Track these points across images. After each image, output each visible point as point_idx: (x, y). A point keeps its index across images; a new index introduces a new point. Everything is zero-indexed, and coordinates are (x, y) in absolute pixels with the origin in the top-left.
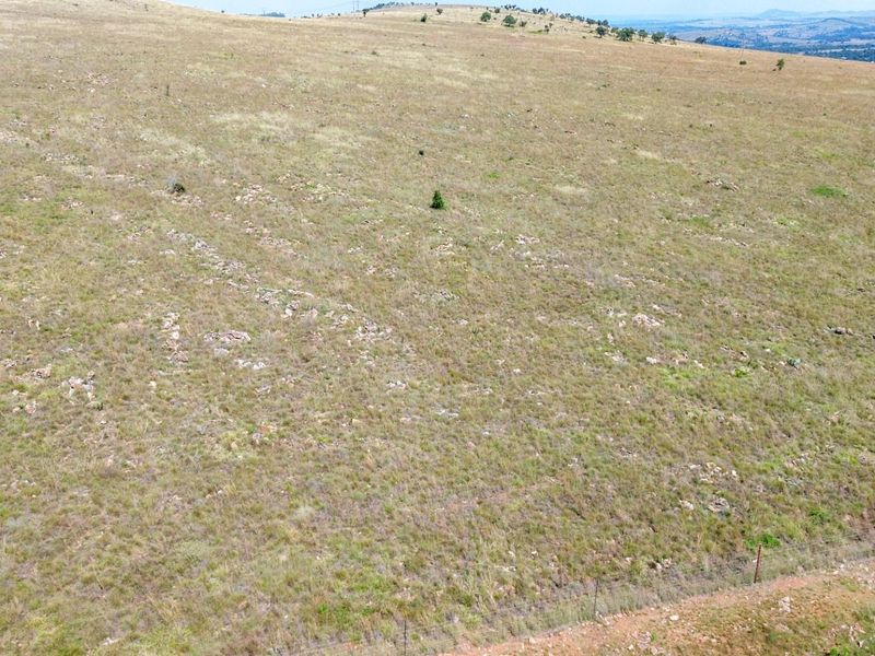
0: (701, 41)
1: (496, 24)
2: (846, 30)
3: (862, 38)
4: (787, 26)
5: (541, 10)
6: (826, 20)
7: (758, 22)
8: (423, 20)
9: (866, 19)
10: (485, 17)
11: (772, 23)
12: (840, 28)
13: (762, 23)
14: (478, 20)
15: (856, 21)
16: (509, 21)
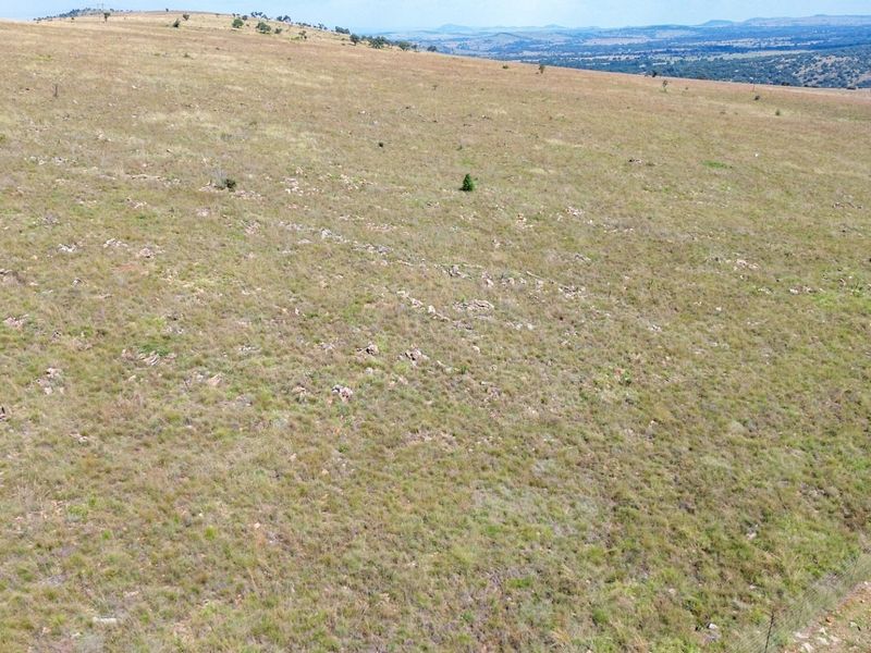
0: (432, 49)
1: (250, 30)
2: (516, 43)
3: (532, 50)
4: (467, 39)
5: (286, 18)
6: (497, 35)
7: (440, 36)
8: (176, 25)
9: (531, 33)
10: (237, 24)
11: (451, 37)
12: (511, 41)
13: (445, 36)
14: (229, 26)
15: (522, 35)
16: (263, 28)
